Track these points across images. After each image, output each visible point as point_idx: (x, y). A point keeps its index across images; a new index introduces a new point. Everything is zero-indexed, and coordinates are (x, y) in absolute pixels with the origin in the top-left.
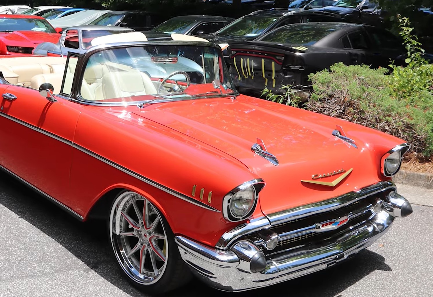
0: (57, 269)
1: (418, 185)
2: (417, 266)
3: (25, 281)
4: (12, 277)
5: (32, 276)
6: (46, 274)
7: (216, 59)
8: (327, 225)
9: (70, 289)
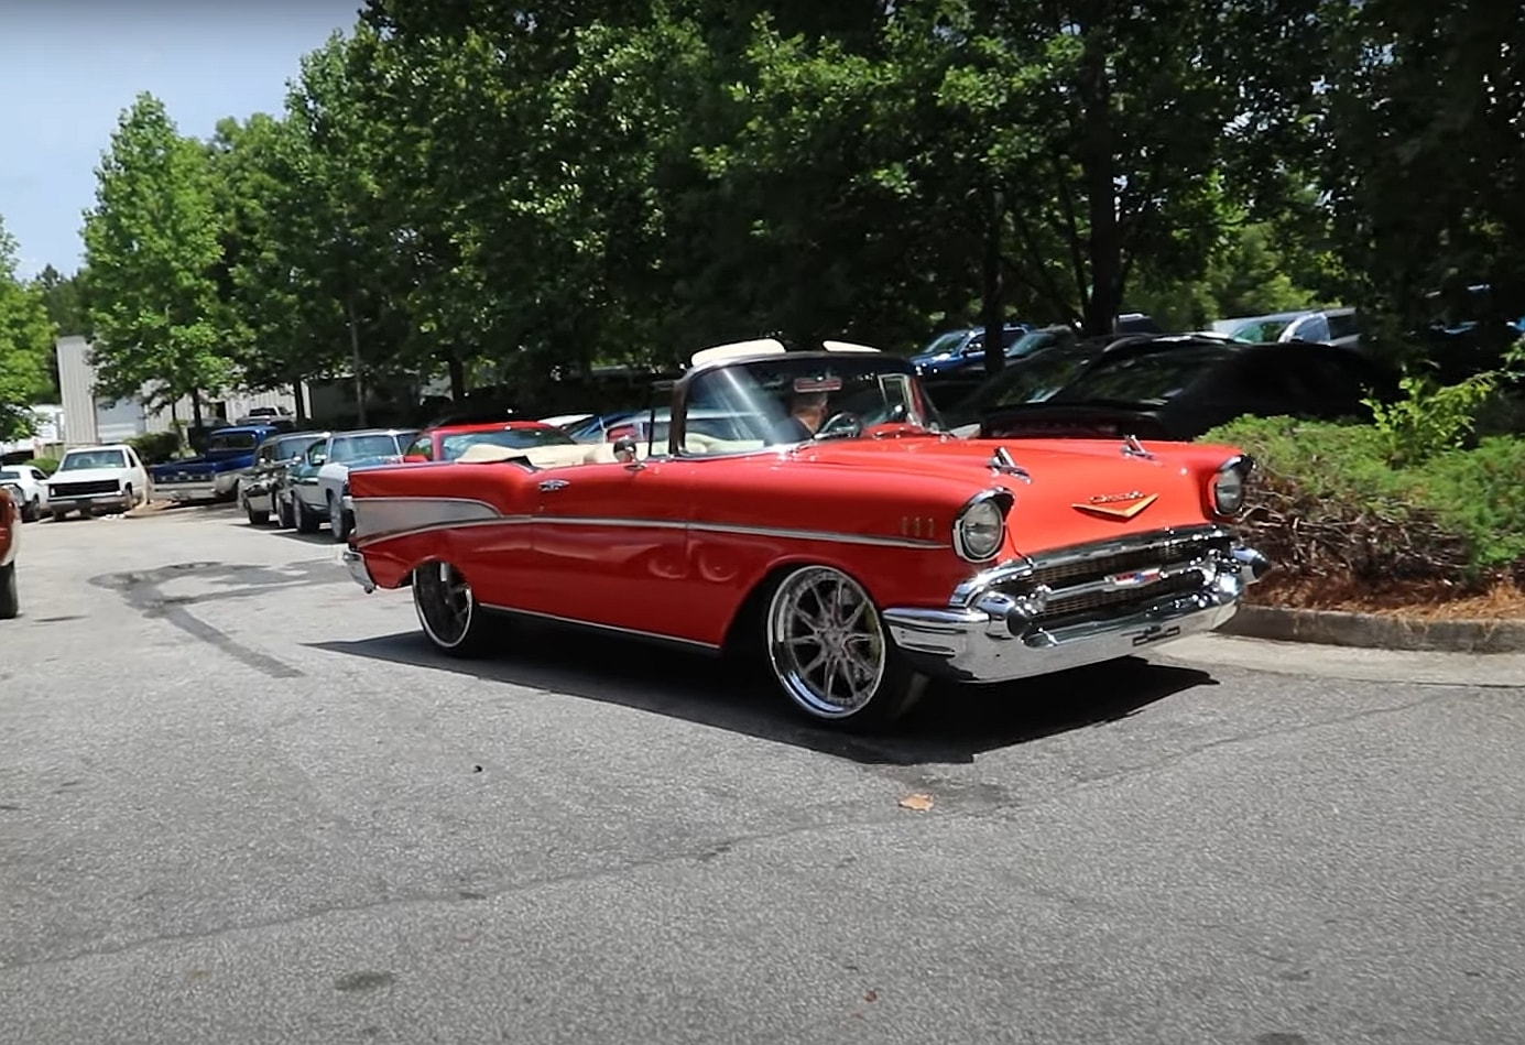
0: (635, 860)
1: (1460, 649)
2: (1476, 788)
3: (566, 885)
4: (536, 880)
5: (581, 876)
6: (612, 869)
7: (906, 380)
8: (1125, 578)
9: (669, 891)
